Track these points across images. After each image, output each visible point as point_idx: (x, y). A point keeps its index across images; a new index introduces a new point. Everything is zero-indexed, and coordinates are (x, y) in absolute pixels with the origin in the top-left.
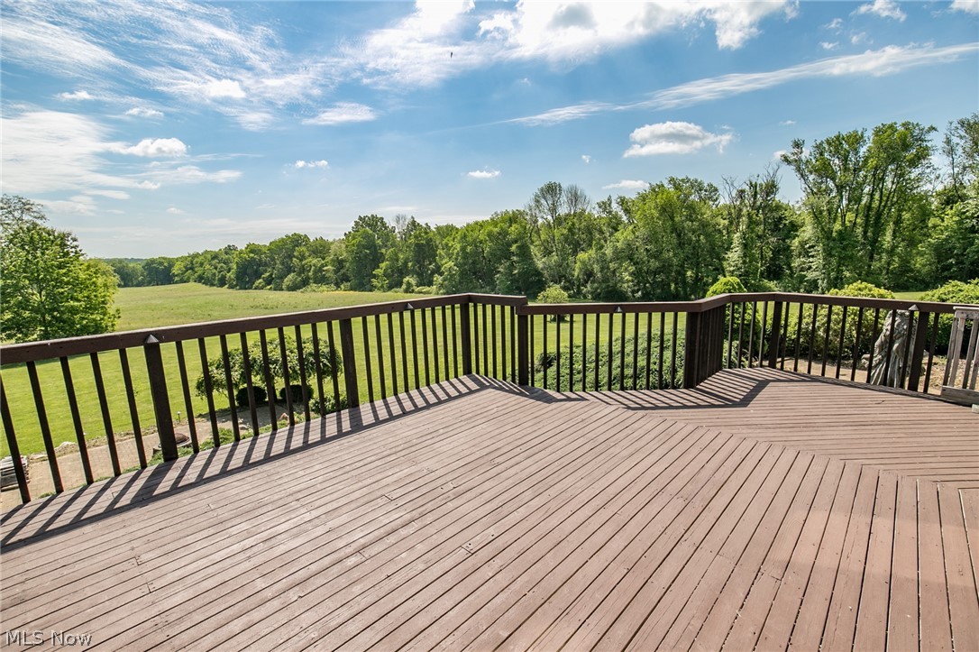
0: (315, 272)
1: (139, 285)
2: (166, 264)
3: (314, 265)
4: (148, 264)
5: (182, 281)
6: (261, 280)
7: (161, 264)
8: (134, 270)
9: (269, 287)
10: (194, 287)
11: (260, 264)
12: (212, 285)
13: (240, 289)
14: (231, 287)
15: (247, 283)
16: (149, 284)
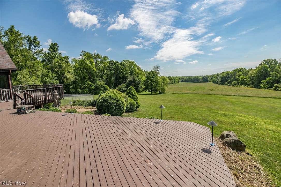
0: (241, 81)
1: (200, 82)
2: (207, 77)
3: (241, 79)
4: (203, 77)
5: (209, 82)
6: (227, 82)
7: (206, 77)
8: (200, 78)
9: (228, 85)
10: (211, 83)
11: (228, 77)
12: (215, 83)
13: (221, 85)
14: (219, 84)
15: (223, 83)
16: (203, 82)
